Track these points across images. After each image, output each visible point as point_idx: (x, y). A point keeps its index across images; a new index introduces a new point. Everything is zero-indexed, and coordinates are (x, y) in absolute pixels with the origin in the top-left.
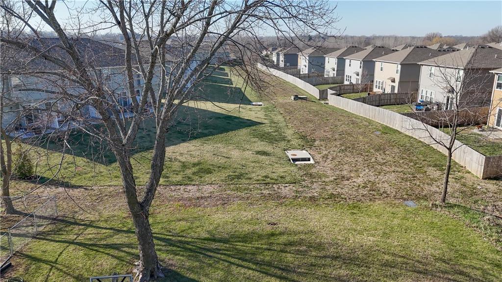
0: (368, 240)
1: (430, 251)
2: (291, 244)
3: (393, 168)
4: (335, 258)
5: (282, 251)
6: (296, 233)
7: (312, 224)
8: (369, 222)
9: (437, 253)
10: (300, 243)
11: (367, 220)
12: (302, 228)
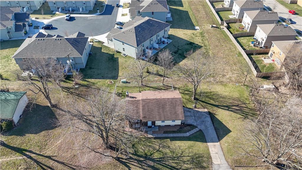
0: (226, 94)
1: (236, 96)
2: (214, 94)
3: (237, 72)
4: (221, 97)
5: (213, 96)
6: (215, 92)
7: (217, 90)
8: (228, 89)
9: (237, 97)
10: (215, 94)
11: (227, 89)
12: (215, 91)
